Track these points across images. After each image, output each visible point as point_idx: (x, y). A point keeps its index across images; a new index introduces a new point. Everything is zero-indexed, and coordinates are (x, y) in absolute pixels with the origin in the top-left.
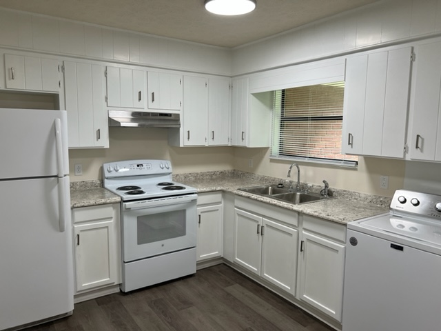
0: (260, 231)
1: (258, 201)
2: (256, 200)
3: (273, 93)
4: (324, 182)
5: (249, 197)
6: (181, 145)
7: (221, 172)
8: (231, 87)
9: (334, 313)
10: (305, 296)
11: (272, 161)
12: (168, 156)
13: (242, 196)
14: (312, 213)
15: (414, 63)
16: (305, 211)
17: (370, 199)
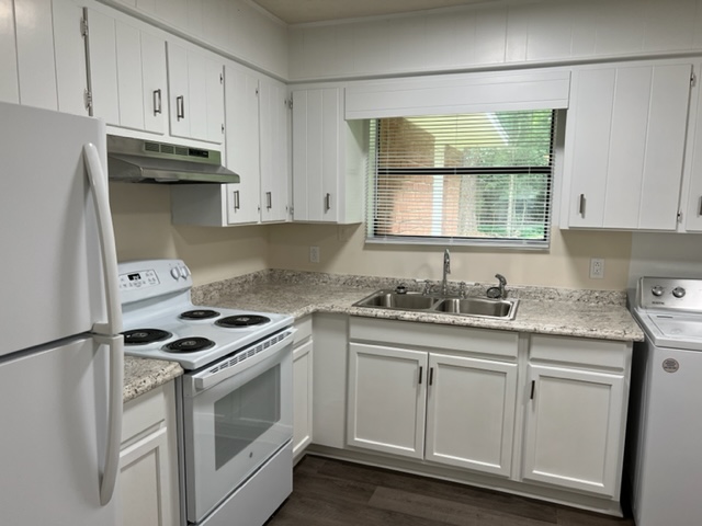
0: (426, 377)
1: (424, 322)
2: (417, 321)
3: (366, 122)
4: (498, 276)
5: (396, 319)
6: (224, 224)
7: (255, 277)
8: (290, 104)
9: (602, 485)
10: (535, 472)
11: (367, 247)
12: (172, 250)
13: (376, 317)
14: (558, 330)
15: (693, 89)
16: (541, 329)
17: (577, 295)
